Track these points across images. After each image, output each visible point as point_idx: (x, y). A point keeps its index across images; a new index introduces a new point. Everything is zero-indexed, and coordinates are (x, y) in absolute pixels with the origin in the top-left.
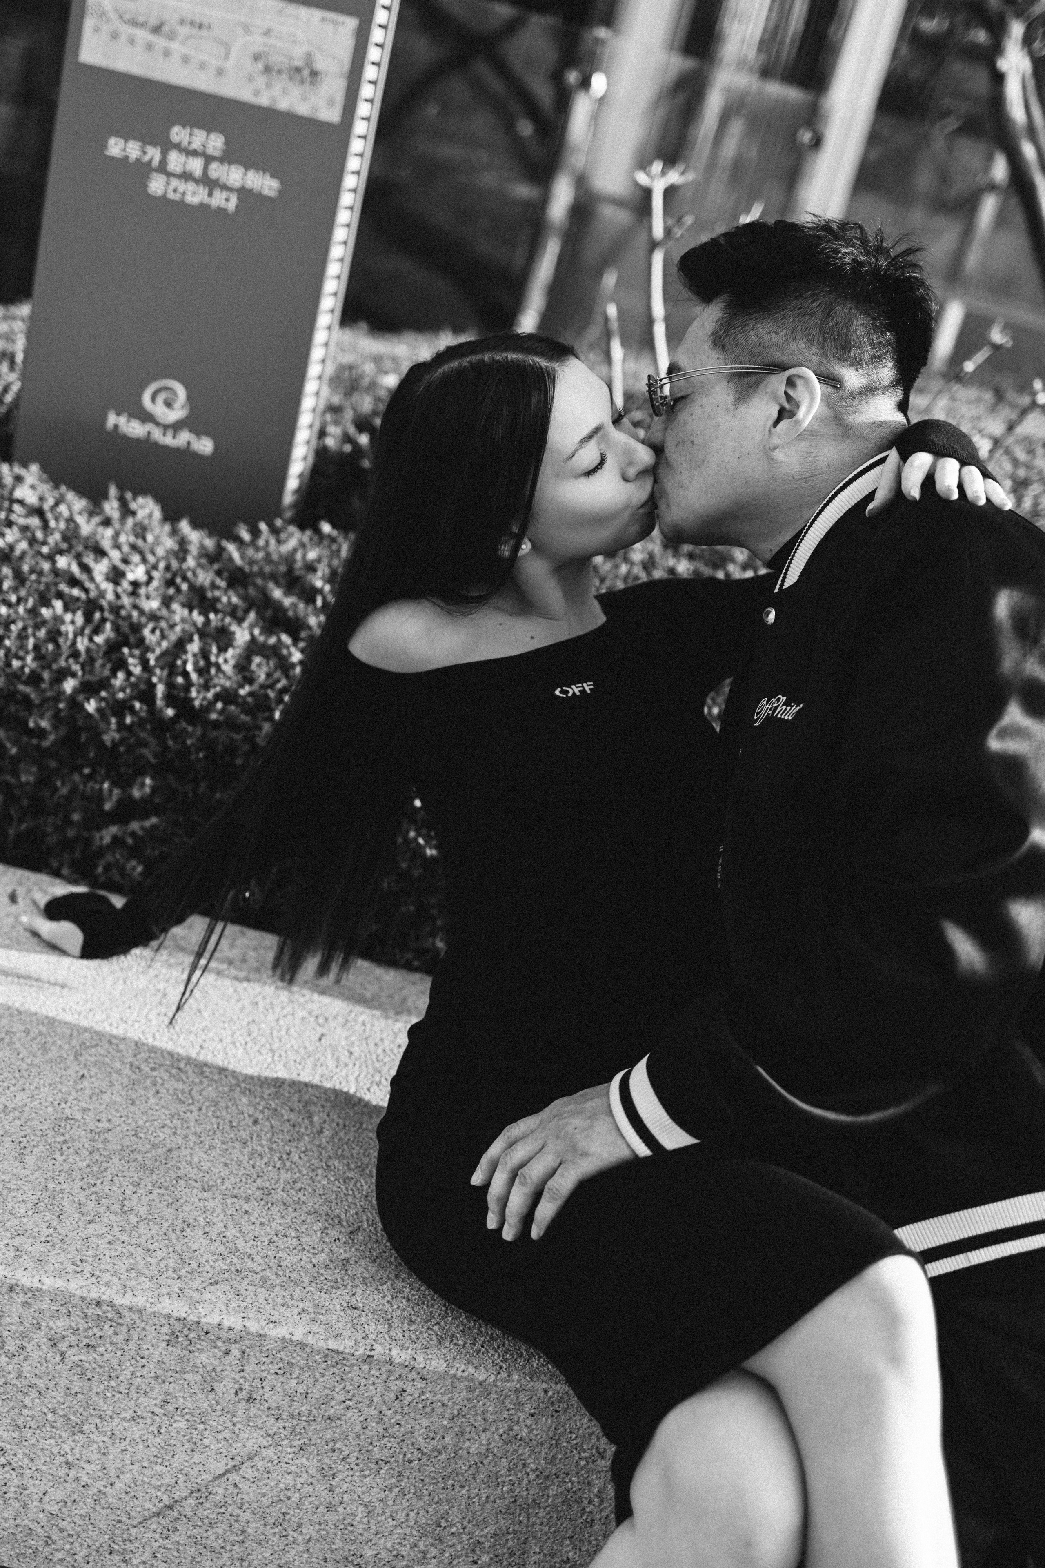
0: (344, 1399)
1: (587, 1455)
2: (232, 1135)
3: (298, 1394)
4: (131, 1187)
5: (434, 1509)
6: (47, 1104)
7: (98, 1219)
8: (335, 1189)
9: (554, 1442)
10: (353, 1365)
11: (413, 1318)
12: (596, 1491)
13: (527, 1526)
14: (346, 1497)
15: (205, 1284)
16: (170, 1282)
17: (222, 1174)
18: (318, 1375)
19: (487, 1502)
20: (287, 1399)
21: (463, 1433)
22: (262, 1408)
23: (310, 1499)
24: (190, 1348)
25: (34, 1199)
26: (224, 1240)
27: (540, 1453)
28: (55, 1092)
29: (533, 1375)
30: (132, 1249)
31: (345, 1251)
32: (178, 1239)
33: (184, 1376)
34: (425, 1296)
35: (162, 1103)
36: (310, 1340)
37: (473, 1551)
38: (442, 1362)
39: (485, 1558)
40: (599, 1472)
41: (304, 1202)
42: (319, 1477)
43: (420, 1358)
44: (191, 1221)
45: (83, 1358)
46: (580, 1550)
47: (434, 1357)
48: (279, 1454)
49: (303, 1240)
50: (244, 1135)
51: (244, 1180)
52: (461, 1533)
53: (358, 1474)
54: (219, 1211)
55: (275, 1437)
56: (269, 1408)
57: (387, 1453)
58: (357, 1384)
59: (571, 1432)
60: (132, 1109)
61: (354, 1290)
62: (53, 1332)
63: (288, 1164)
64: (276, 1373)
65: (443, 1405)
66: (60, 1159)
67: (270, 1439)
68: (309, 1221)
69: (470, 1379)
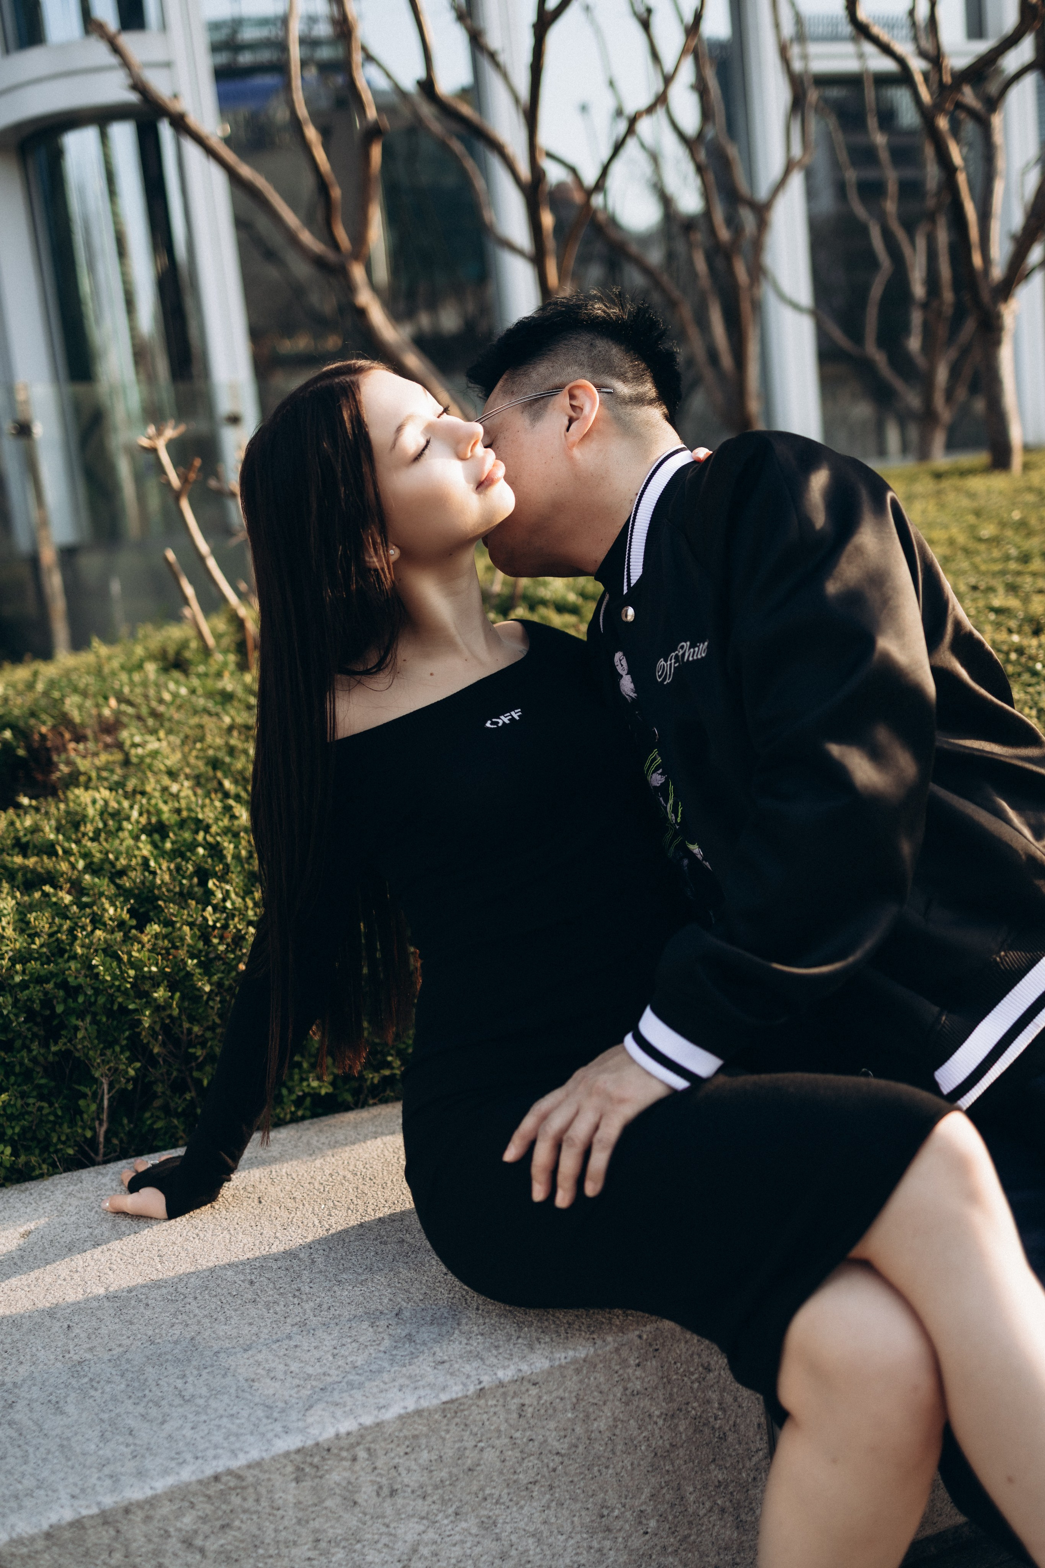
0: (474, 1443)
1: (696, 1376)
2: (239, 1302)
3: (434, 1462)
4: (179, 1381)
5: (593, 1503)
6: (52, 1362)
7: (168, 1418)
8: (359, 1293)
9: (665, 1380)
10: (470, 1406)
11: (496, 1344)
12: (716, 1405)
13: (675, 1472)
14: (514, 1538)
15: (302, 1413)
16: (270, 1427)
17: (253, 1332)
18: (443, 1434)
19: (633, 1469)
20: (425, 1473)
21: (588, 1416)
22: (406, 1495)
23: (483, 1559)
24: (319, 1474)
25: (97, 1433)
26: (293, 1375)
27: (658, 1397)
28: (53, 1350)
29: (622, 1330)
30: (217, 1422)
31: (402, 1330)
32: (251, 1394)
33: (324, 1505)
34: (493, 1325)
35: (158, 1310)
36: (424, 1404)
37: (640, 1523)
38: (543, 1360)
39: (653, 1523)
40: (712, 1386)
41: (339, 1315)
42: (483, 1532)
43: (525, 1367)
44: (253, 1376)
45: (222, 1541)
46: (726, 1468)
47: (535, 1360)
48: (439, 1531)
49: (361, 1340)
50: (249, 1296)
51: (275, 1326)
52: (624, 1512)
53: (515, 1509)
54: (271, 1357)
55: (429, 1516)
56: (413, 1492)
57: (532, 1473)
58: (480, 1424)
59: (675, 1363)
60: (134, 1327)
61: (432, 1351)
62: (184, 1533)
63: (304, 1297)
64: (406, 1453)
65: (562, 1399)
66: (97, 1394)
67: (425, 1522)
68: (354, 1325)
69: (575, 1361)
